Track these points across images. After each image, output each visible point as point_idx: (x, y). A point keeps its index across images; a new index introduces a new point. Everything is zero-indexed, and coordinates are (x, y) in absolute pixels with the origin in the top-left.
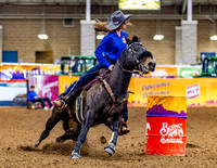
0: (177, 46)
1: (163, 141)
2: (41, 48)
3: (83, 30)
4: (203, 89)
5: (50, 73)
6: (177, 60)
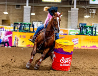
0: (69, 20)
1: (61, 65)
2: (5, 18)
4: (80, 40)
5: (9, 30)
6: (68, 26)
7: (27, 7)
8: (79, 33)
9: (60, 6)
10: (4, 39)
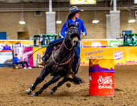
1: (100, 87)
2: (21, 30)
3: (48, 18)
5: (27, 46)
6: (107, 36)
7: (51, 13)
8: (122, 44)
9: (94, 9)
10: (21, 58)
